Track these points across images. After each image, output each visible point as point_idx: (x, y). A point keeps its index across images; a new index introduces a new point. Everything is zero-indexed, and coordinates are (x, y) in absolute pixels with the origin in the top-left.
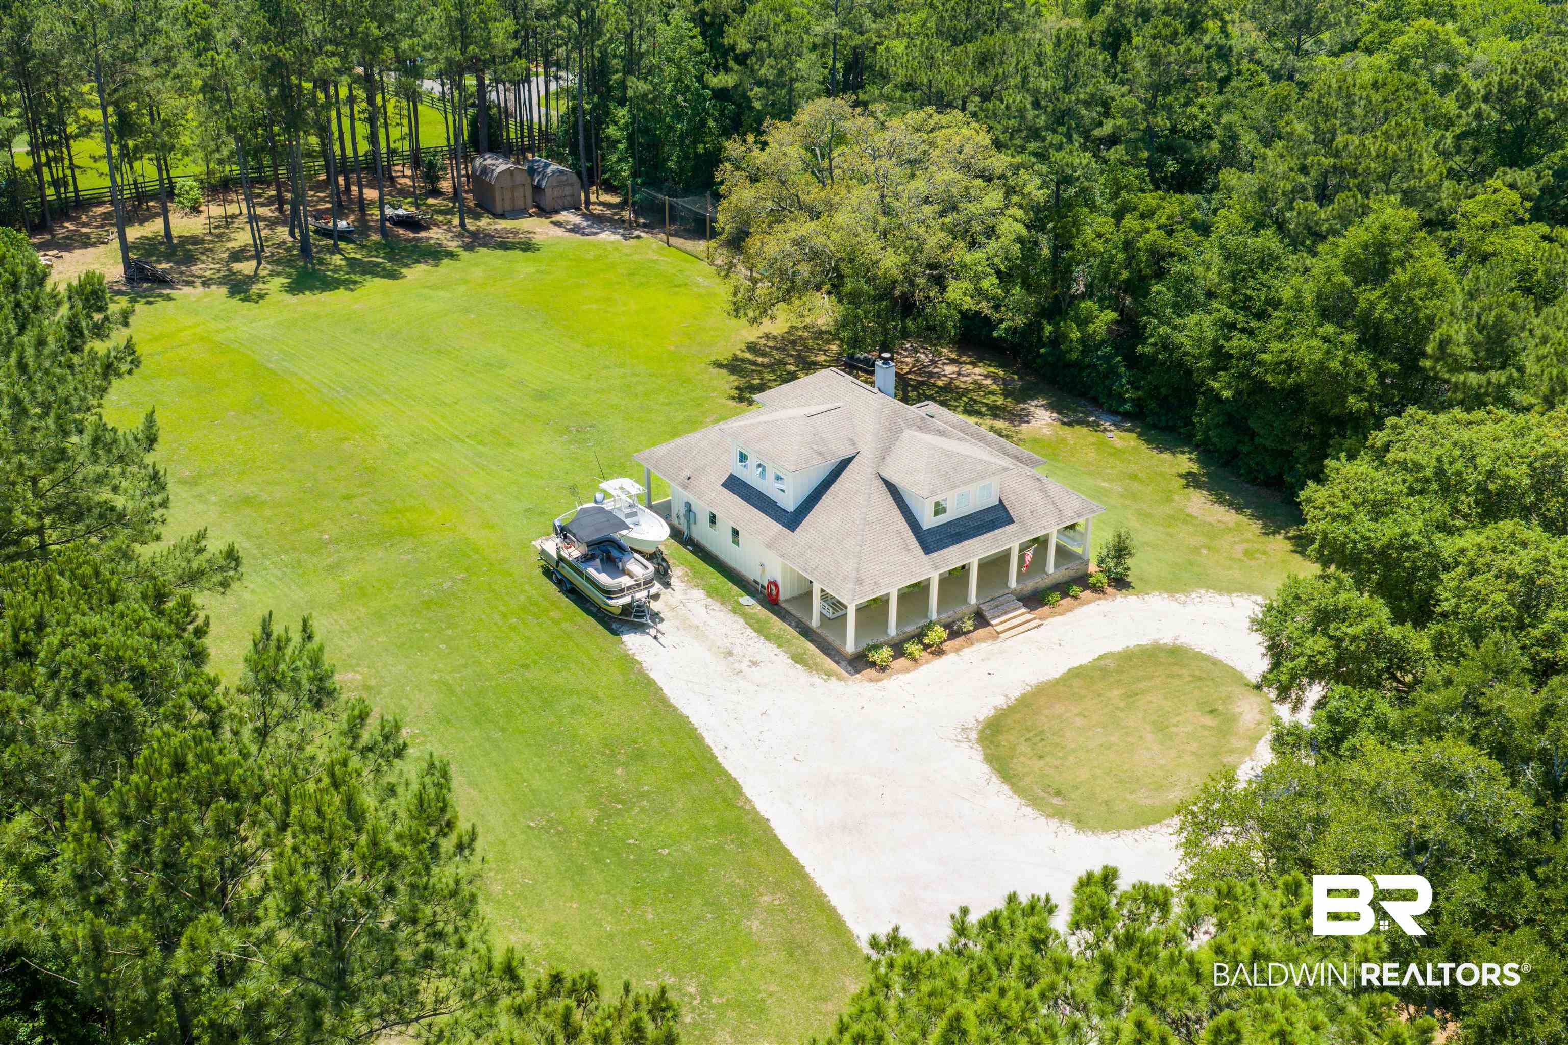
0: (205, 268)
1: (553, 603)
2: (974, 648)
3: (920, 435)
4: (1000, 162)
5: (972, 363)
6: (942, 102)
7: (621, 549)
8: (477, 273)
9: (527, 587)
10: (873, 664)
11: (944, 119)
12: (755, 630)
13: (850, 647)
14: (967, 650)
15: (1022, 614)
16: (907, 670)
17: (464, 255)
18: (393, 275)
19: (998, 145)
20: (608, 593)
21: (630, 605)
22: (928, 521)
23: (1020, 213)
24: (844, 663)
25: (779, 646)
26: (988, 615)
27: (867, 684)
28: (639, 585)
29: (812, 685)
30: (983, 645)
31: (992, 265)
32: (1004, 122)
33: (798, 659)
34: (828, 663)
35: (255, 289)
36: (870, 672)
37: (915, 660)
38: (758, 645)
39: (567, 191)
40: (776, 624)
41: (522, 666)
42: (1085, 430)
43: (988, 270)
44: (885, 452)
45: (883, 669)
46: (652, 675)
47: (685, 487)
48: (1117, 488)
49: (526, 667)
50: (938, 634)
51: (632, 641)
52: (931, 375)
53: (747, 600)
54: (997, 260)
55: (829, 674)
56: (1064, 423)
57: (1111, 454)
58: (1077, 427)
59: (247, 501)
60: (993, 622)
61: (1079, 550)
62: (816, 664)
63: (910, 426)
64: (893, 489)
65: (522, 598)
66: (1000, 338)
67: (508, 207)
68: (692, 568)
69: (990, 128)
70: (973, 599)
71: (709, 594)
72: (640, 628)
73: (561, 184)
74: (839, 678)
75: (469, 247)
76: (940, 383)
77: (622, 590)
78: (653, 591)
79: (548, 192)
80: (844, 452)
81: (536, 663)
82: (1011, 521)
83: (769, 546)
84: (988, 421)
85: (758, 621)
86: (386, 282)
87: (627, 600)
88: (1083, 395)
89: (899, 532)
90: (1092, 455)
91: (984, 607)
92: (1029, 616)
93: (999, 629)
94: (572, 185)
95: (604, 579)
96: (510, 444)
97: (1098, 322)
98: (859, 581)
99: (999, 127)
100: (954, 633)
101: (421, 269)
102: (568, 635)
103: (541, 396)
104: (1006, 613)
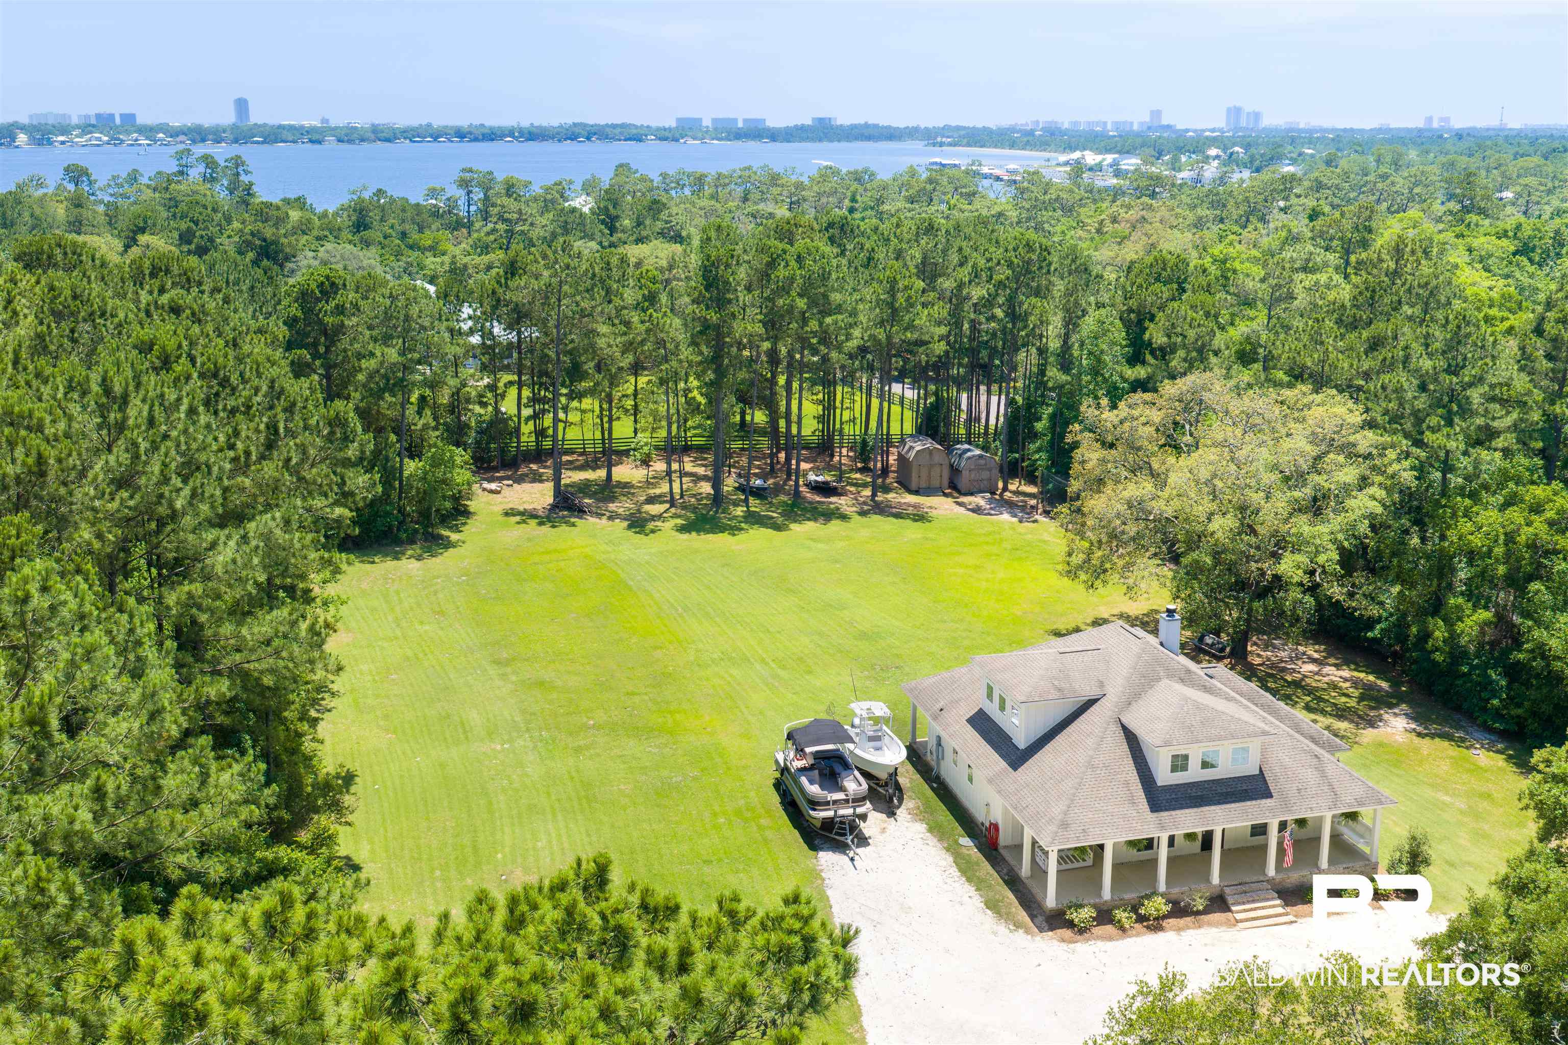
0: (621, 506)
1: (768, 811)
2: (1202, 931)
3: (1178, 687)
4: (1366, 440)
5: (1335, 665)
6: (1320, 382)
7: (846, 766)
8: (865, 533)
9: (752, 794)
10: (1071, 924)
11: (1318, 398)
12: (960, 870)
13: (1051, 901)
14: (1191, 932)
15: (1275, 906)
16: (1110, 938)
17: (857, 518)
18: (778, 528)
19: (1371, 425)
20: (814, 804)
21: (832, 819)
22: (1164, 776)
23: (1381, 494)
24: (1040, 919)
25: (977, 890)
26: (1230, 900)
27: (1055, 942)
28: (847, 801)
29: (995, 933)
30: (1214, 930)
31: (1334, 541)
32: (1384, 405)
33: (992, 905)
34: (1023, 916)
35: (651, 525)
36: (1067, 933)
37: (1122, 929)
38: (957, 885)
39: (985, 475)
40: (986, 868)
41: (705, 862)
42: (1446, 744)
43: (1330, 546)
44: (1133, 697)
45: (1082, 931)
46: (829, 893)
47: (935, 718)
48: (1461, 804)
49: (708, 862)
50: (1157, 905)
51: (827, 858)
52: (1284, 670)
53: (966, 841)
54: (1340, 536)
55: (1018, 925)
56: (1419, 735)
57: (1468, 771)
58: (1437, 740)
59: (540, 684)
60: (1234, 908)
61: (1367, 850)
62: (1008, 914)
63: (1170, 676)
64: (1132, 739)
65: (742, 802)
66: (1374, 639)
67: (923, 485)
68: (927, 804)
69: (1367, 410)
70: (1215, 879)
71: (931, 830)
72: (841, 847)
73: (979, 468)
74: (1027, 932)
75: (862, 513)
76: (1289, 678)
77: (828, 803)
78: (859, 810)
79: (965, 473)
80: (1090, 692)
81: (720, 860)
82: (1269, 795)
83: (990, 781)
84: (1329, 721)
85: (968, 862)
86: (769, 532)
87: (830, 814)
88: (1458, 709)
89: (1127, 783)
90: (1445, 767)
91: (1227, 890)
92: (1280, 910)
93: (1239, 916)
94: (990, 470)
95: (814, 790)
96: (810, 672)
97: (1469, 622)
98: (1064, 825)
99: (1379, 409)
100: (1180, 910)
101: (810, 526)
102: (766, 841)
103: (863, 636)
104: (1253, 901)
